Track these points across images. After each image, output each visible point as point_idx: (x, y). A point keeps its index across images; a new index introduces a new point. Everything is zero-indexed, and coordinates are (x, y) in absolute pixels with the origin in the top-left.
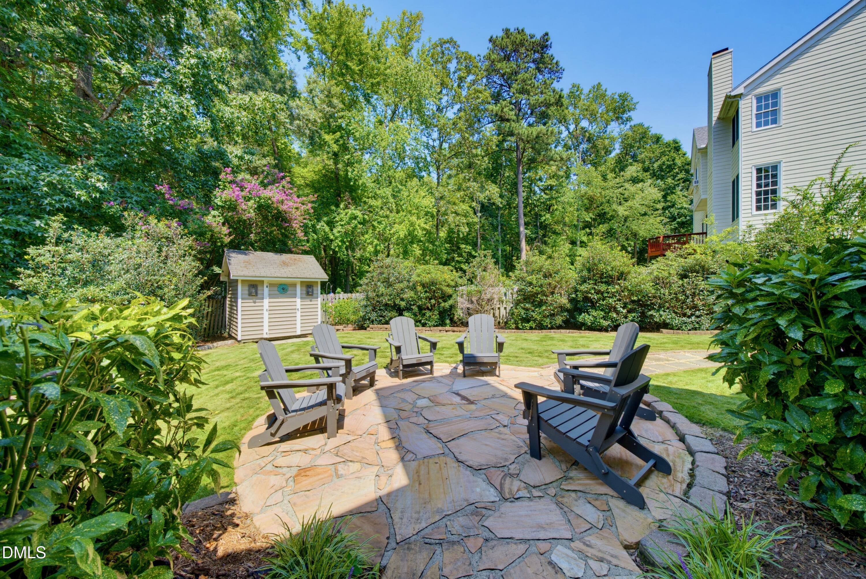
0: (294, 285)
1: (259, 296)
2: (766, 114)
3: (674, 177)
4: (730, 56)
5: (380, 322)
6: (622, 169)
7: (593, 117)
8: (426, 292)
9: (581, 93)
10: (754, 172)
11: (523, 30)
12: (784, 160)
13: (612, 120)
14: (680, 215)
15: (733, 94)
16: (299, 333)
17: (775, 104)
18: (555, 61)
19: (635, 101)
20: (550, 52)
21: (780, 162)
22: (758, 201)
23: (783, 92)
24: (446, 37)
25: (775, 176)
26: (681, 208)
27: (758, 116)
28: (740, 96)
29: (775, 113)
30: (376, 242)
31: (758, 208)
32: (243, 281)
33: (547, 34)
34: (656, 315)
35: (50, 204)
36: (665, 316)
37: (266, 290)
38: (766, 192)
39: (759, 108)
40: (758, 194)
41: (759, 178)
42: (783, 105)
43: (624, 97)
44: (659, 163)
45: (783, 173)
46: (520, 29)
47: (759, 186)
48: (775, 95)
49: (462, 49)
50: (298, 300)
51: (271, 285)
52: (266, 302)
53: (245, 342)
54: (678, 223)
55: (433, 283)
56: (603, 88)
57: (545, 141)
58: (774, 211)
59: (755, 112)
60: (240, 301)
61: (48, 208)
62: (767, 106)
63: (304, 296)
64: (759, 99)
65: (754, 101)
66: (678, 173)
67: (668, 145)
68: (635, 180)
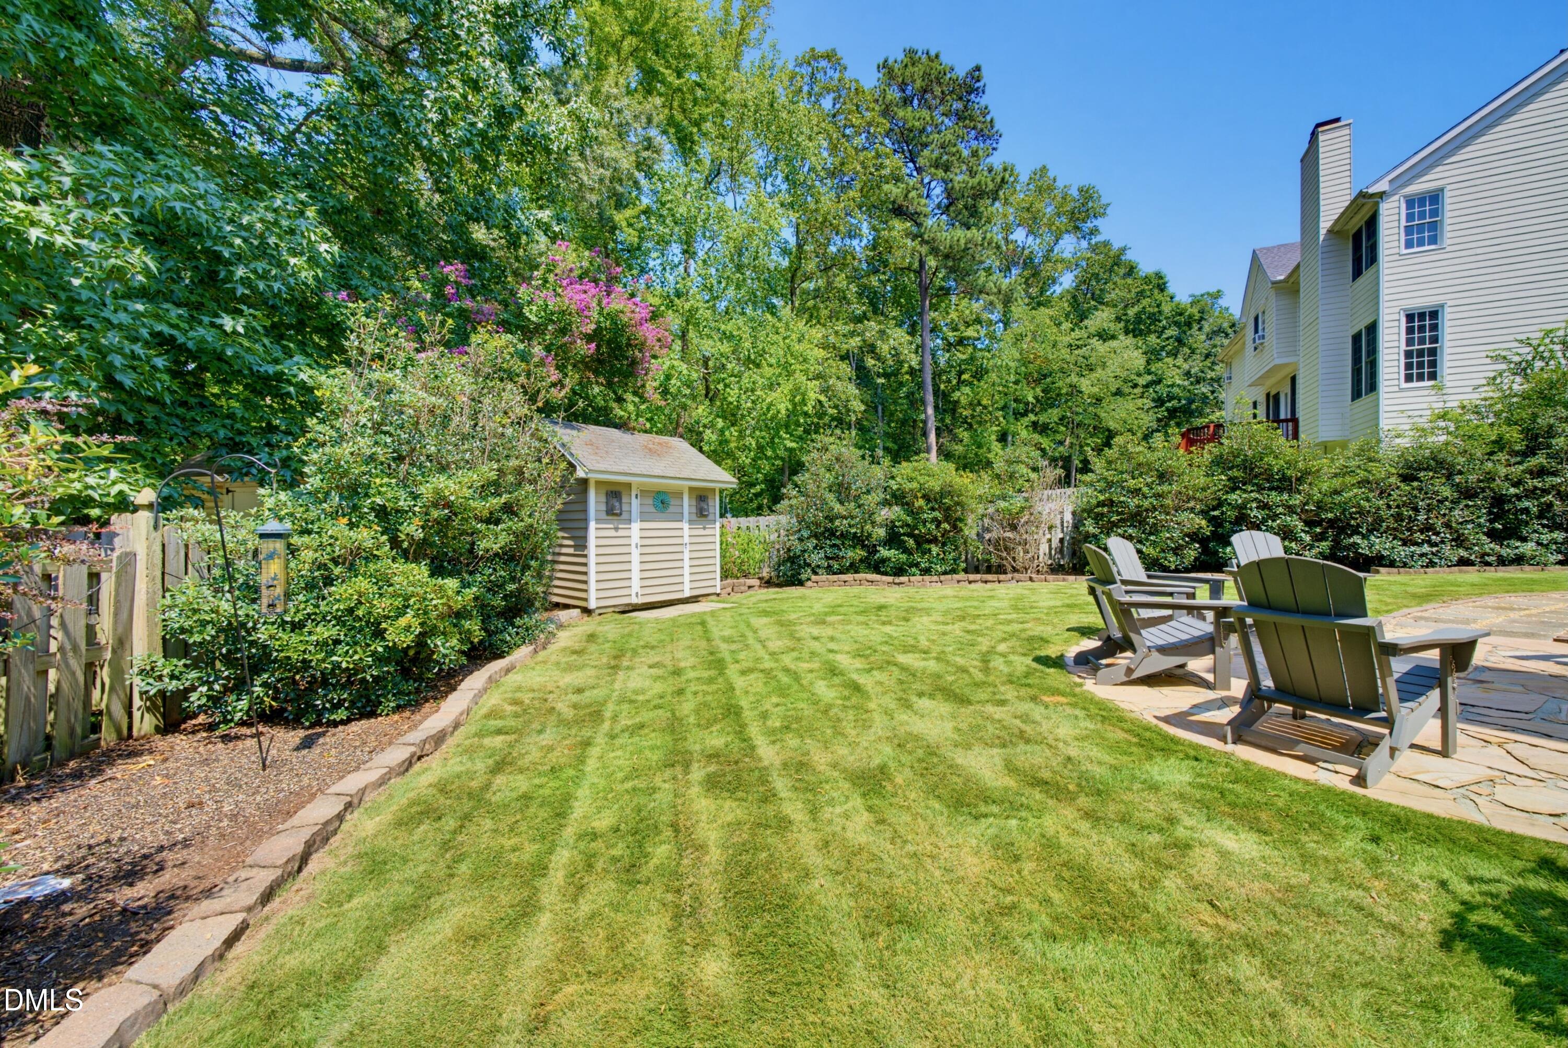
0: (679, 495)
1: (625, 516)
2: (1420, 228)
3: (1160, 334)
4: (1347, 131)
5: (830, 570)
6: (1083, 317)
7: (1033, 223)
8: (933, 509)
9: (1016, 181)
10: (1404, 320)
11: (937, 56)
12: (1450, 303)
13: (1068, 232)
14: (1171, 398)
15: (1371, 190)
16: (687, 594)
17: (1434, 213)
18: (988, 118)
19: (1104, 201)
20: (984, 101)
21: (1442, 306)
22: (1409, 366)
23: (1447, 194)
24: (821, 49)
25: (1434, 327)
26: (1172, 386)
27: (1409, 230)
28: (1382, 195)
29: (1434, 226)
30: (720, 423)
31: (1409, 378)
32: (599, 483)
33: (978, 69)
34: (1363, 543)
35: (245, 281)
36: (1380, 544)
37: (635, 503)
38: (1420, 353)
39: (1410, 217)
40: (1408, 354)
41: (1410, 330)
42: (1447, 214)
43: (1087, 194)
44: (1136, 309)
45: (1447, 324)
46: (933, 53)
47: (1409, 342)
48: (1435, 197)
49: (848, 75)
50: (686, 526)
51: (644, 493)
52: (636, 526)
53: (602, 611)
54: (1168, 410)
55: (942, 494)
56: (1051, 174)
57: (977, 256)
58: (1432, 383)
59: (1403, 223)
60: (592, 525)
61: (241, 291)
62: (1422, 215)
63: (694, 517)
64: (1410, 203)
65: (1403, 206)
66: (1164, 328)
67: (1147, 280)
68: (1104, 336)
